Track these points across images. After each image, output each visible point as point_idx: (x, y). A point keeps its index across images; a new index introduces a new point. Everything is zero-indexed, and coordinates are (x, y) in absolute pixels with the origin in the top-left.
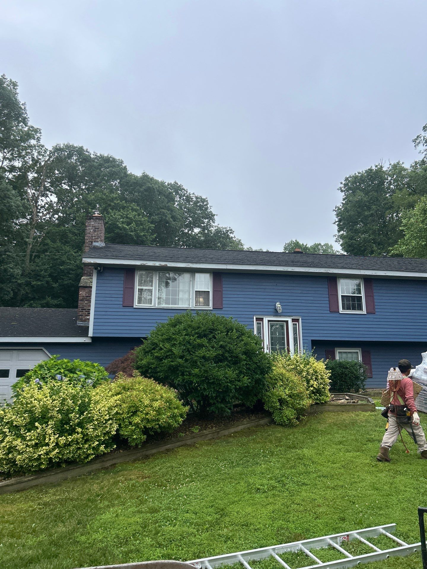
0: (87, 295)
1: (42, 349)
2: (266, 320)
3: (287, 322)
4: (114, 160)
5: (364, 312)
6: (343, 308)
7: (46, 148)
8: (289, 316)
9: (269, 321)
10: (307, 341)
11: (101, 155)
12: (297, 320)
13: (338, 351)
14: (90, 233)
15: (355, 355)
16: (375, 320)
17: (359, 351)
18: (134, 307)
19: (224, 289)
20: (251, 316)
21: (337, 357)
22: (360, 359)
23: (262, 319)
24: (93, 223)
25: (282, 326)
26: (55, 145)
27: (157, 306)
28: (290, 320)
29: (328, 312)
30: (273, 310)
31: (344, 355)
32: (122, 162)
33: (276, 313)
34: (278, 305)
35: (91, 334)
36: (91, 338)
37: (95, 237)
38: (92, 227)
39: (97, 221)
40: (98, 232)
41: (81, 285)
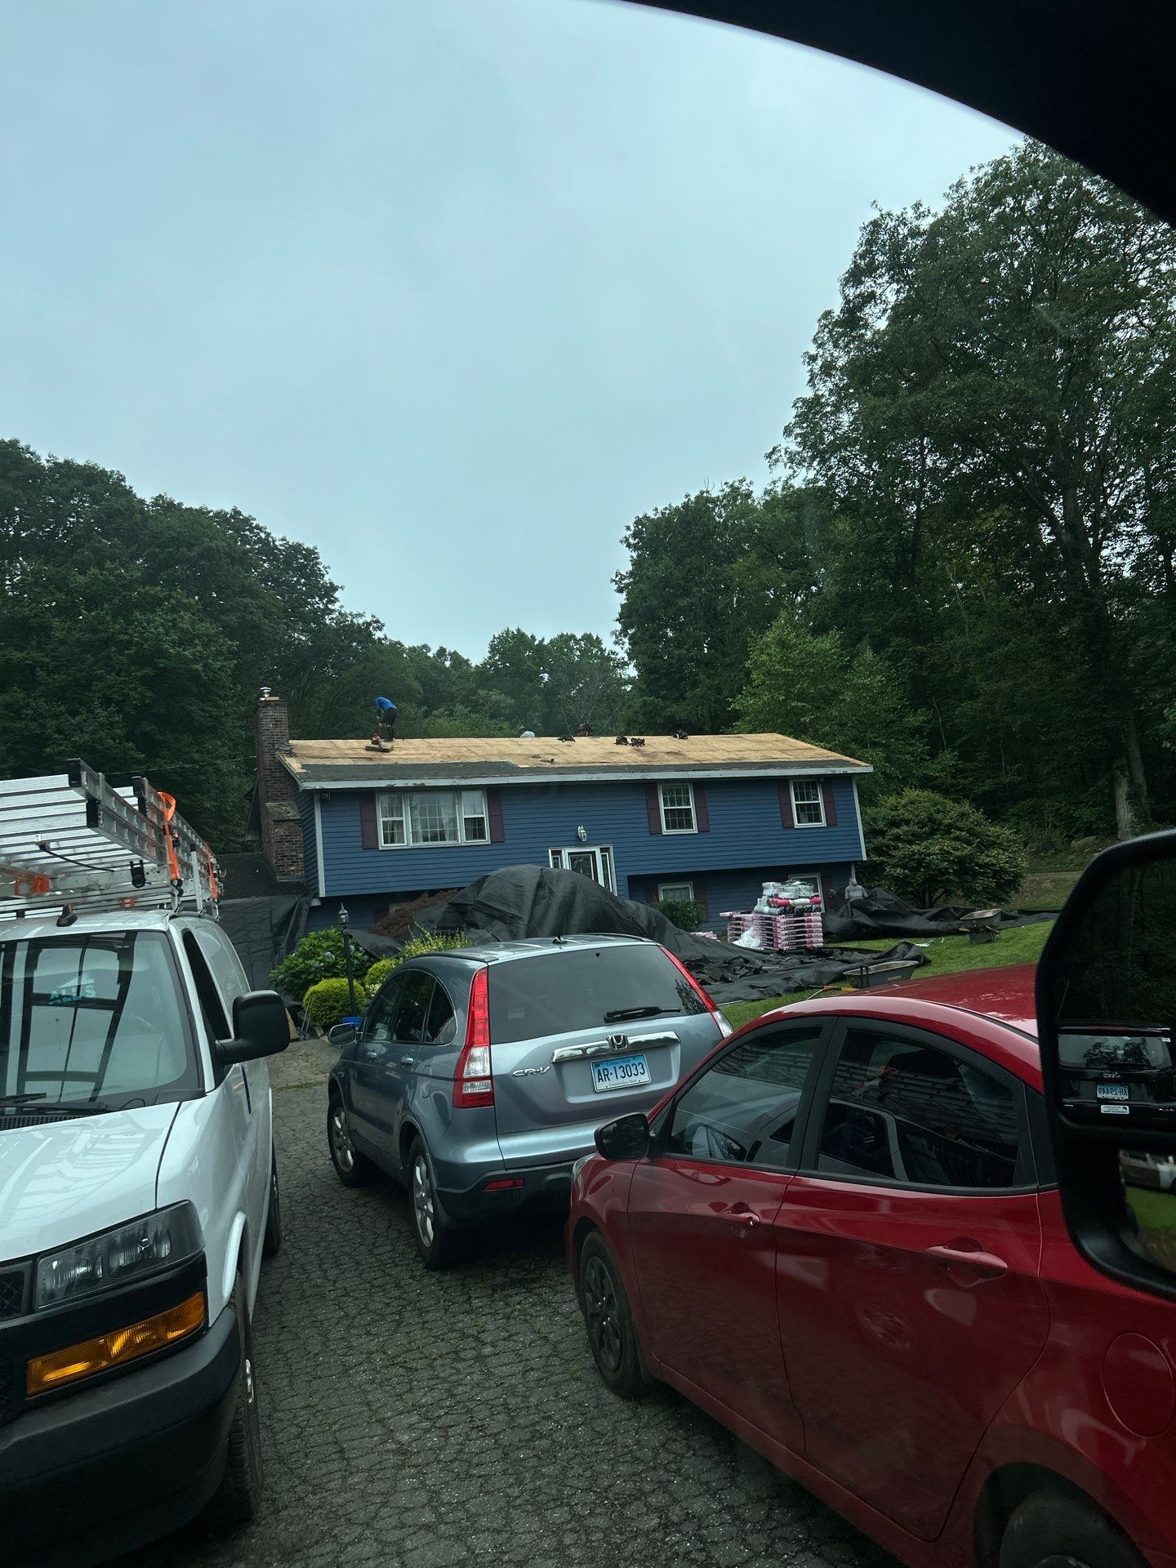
2: (565, 852)
3: (593, 853)
5: (695, 830)
6: (668, 828)
8: (596, 845)
9: (569, 854)
10: (622, 878)
12: (607, 850)
13: (662, 888)
14: (268, 730)
15: (684, 892)
16: (711, 840)
17: (689, 886)
18: (380, 848)
19: (504, 812)
20: (545, 849)
21: (661, 898)
22: (691, 897)
23: (560, 853)
24: (270, 713)
25: (587, 860)
27: (411, 844)
28: (597, 850)
29: (648, 834)
30: (574, 838)
31: (670, 894)
33: (578, 842)
34: (581, 831)
35: (322, 894)
36: (322, 899)
37: (276, 735)
38: (271, 719)
39: (278, 708)
40: (281, 727)
41: (275, 818)
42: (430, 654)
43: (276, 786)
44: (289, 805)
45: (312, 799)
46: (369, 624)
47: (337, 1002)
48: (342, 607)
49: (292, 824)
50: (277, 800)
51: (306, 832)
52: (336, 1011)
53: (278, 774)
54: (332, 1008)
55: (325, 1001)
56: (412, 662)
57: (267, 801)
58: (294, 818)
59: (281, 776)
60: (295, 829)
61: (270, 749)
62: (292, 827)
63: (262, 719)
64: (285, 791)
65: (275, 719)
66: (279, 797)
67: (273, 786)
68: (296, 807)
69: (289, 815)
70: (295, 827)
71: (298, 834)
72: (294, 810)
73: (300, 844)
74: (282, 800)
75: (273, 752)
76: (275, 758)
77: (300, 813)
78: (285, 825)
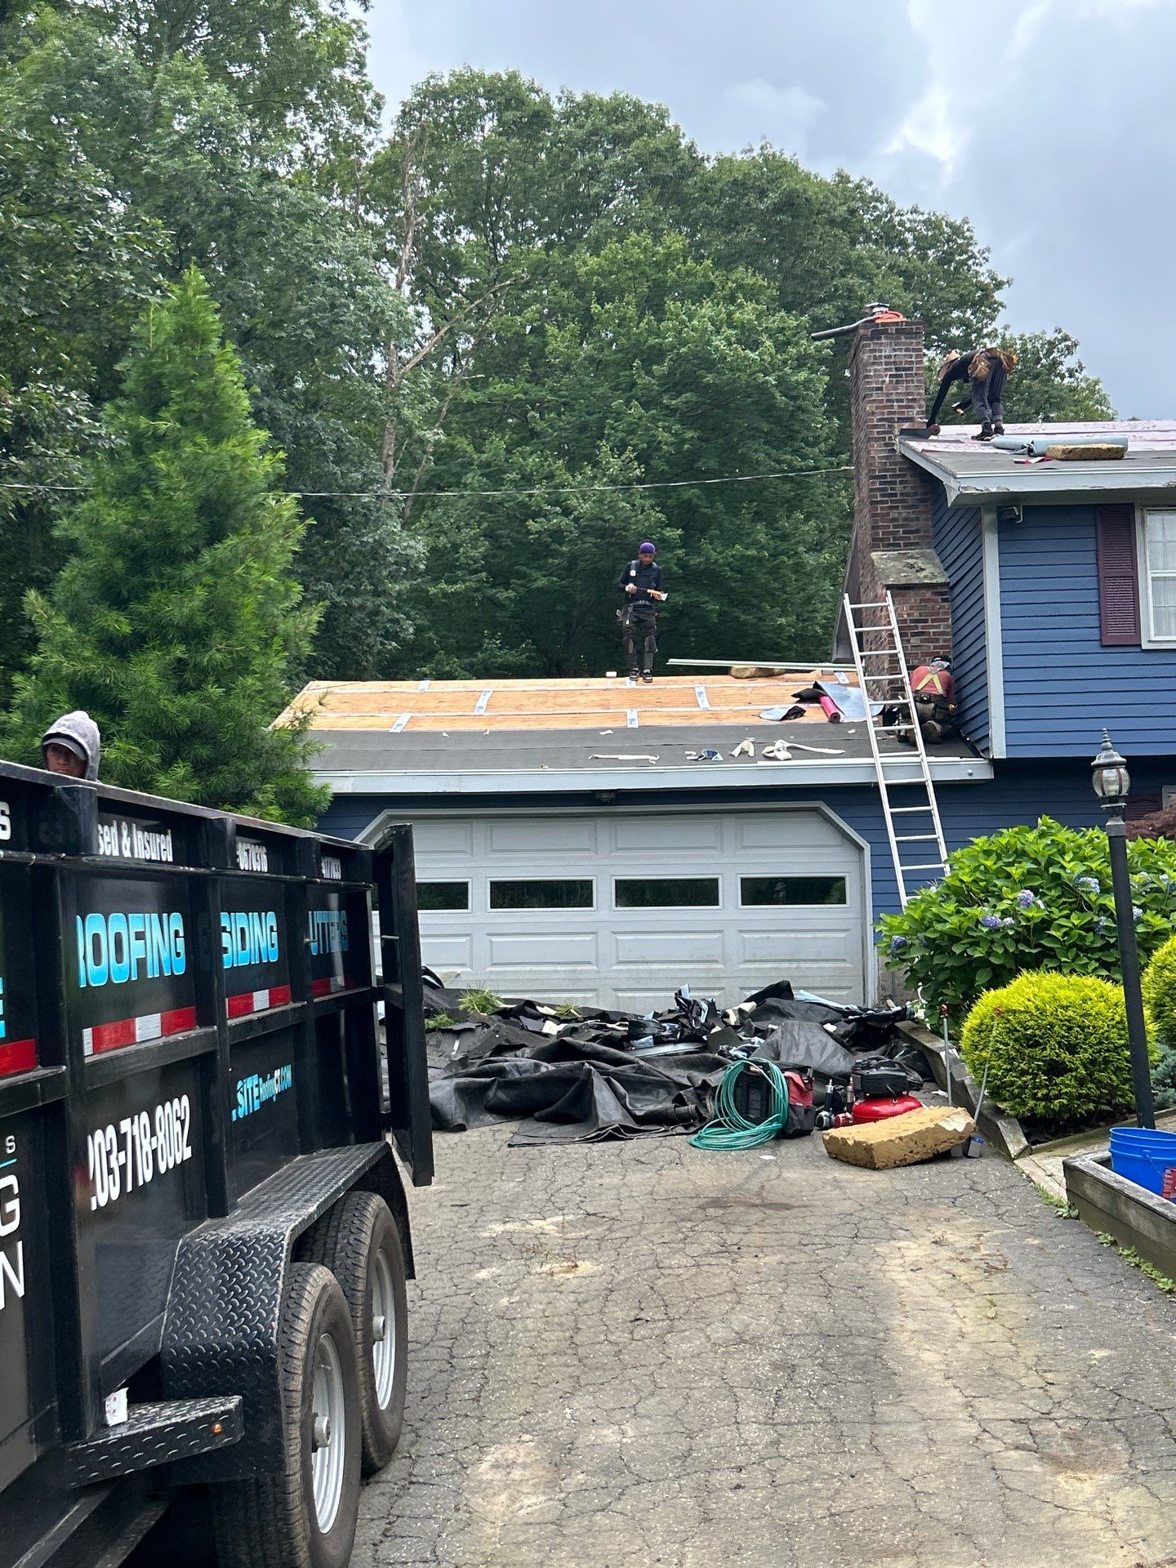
1: (816, 810)
4: (638, 109)
7: (377, 95)
11: (586, 97)
14: (880, 389)
18: (1145, 646)
24: (887, 351)
26: (420, 79)
32: (662, 115)
35: (999, 751)
36: (995, 764)
37: (898, 401)
38: (887, 363)
39: (903, 340)
40: (908, 382)
41: (891, 581)
43: (893, 514)
44: (923, 555)
45: (979, 524)
46: (1051, 346)
47: (1072, 1049)
49: (929, 595)
50: (895, 546)
51: (961, 610)
52: (1067, 1078)
54: (1055, 1069)
55: (1033, 1042)
57: (874, 546)
58: (934, 581)
59: (905, 491)
60: (933, 608)
61: (884, 433)
62: (928, 600)
63: (866, 365)
64: (914, 526)
65: (895, 363)
66: (902, 538)
67: (888, 514)
68: (937, 560)
69: (921, 575)
70: (935, 601)
71: (941, 617)
72: (934, 565)
73: (944, 641)
74: (906, 545)
75: (890, 438)
76: (894, 451)
77: (946, 569)
78: (913, 598)
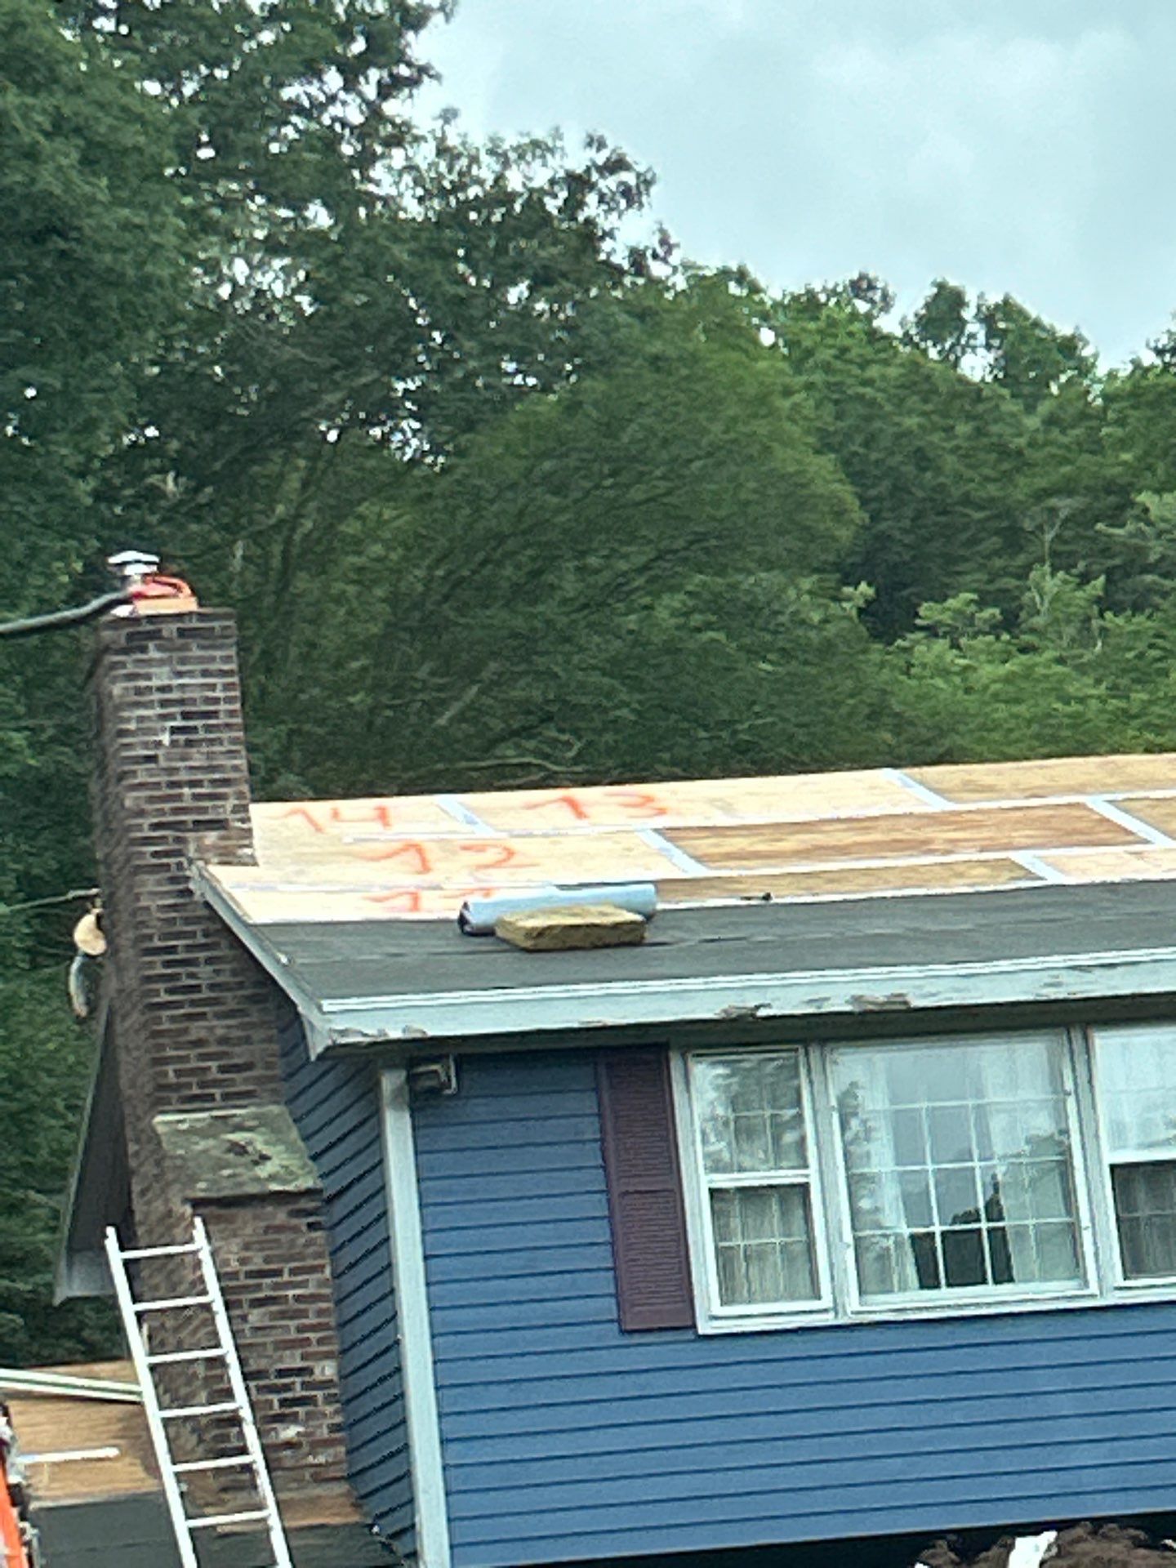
0: (258, 1263)
14: (152, 759)
18: (704, 1328)
24: (161, 676)
27: (853, 1302)
37: (193, 784)
38: (164, 703)
39: (196, 652)
40: (211, 742)
41: (201, 1189)
42: (887, 324)
43: (197, 1030)
44: (263, 1122)
45: (373, 1089)
46: (578, 184)
48: (448, 115)
49: (281, 1216)
50: (201, 1100)
51: (349, 1255)
53: (205, 971)
56: (798, 367)
57: (159, 1104)
58: (290, 1188)
59: (220, 979)
60: (292, 1243)
61: (167, 854)
62: (279, 1229)
63: (119, 708)
64: (240, 1055)
65: (182, 702)
66: (216, 1083)
67: (186, 1031)
68: (294, 1134)
69: (263, 1171)
70: (295, 1229)
71: (310, 1262)
72: (291, 1148)
73: (320, 1313)
74: (226, 1097)
75: (180, 865)
76: (190, 893)
77: (315, 1158)
78: (249, 1223)
